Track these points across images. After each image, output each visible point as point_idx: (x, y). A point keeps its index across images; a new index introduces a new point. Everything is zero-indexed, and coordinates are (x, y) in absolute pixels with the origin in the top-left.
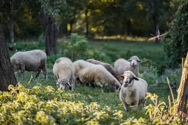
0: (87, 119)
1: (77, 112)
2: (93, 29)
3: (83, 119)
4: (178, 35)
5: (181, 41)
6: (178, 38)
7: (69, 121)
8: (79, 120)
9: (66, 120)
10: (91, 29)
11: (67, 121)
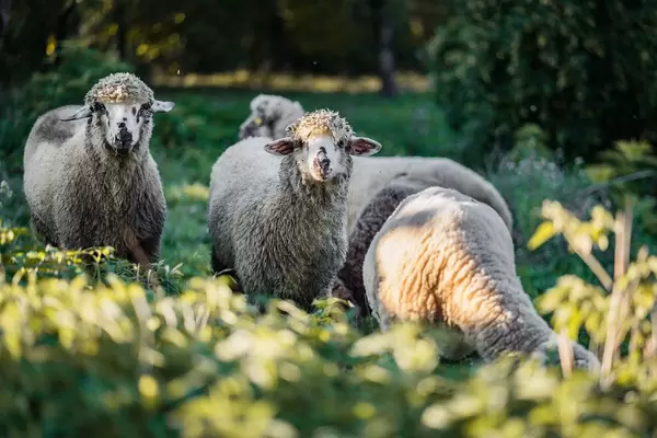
0: (178, 388)
1: (104, 340)
2: (143, 49)
3: (149, 387)
4: (495, 35)
5: (508, 59)
6: (494, 46)
7: (50, 411)
8: (124, 396)
9: (22, 404)
10: (135, 48)
11: (35, 406)
